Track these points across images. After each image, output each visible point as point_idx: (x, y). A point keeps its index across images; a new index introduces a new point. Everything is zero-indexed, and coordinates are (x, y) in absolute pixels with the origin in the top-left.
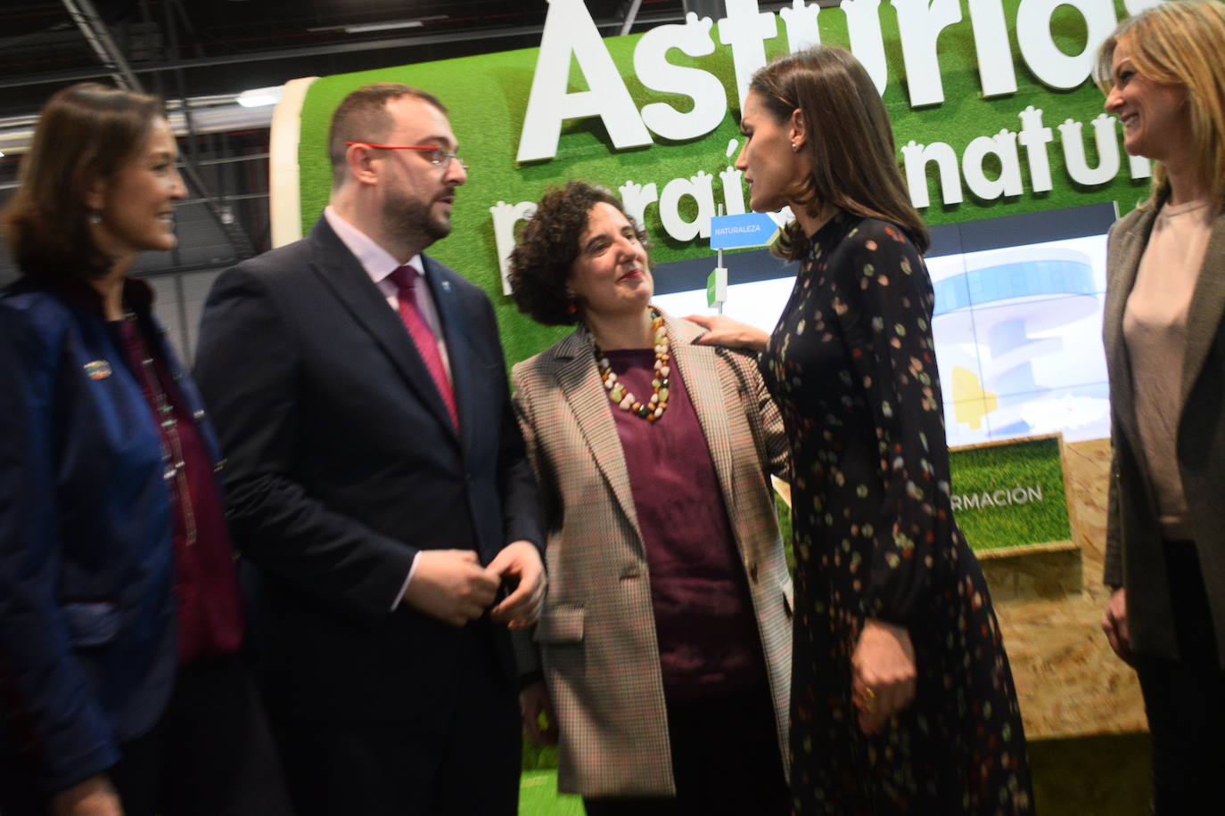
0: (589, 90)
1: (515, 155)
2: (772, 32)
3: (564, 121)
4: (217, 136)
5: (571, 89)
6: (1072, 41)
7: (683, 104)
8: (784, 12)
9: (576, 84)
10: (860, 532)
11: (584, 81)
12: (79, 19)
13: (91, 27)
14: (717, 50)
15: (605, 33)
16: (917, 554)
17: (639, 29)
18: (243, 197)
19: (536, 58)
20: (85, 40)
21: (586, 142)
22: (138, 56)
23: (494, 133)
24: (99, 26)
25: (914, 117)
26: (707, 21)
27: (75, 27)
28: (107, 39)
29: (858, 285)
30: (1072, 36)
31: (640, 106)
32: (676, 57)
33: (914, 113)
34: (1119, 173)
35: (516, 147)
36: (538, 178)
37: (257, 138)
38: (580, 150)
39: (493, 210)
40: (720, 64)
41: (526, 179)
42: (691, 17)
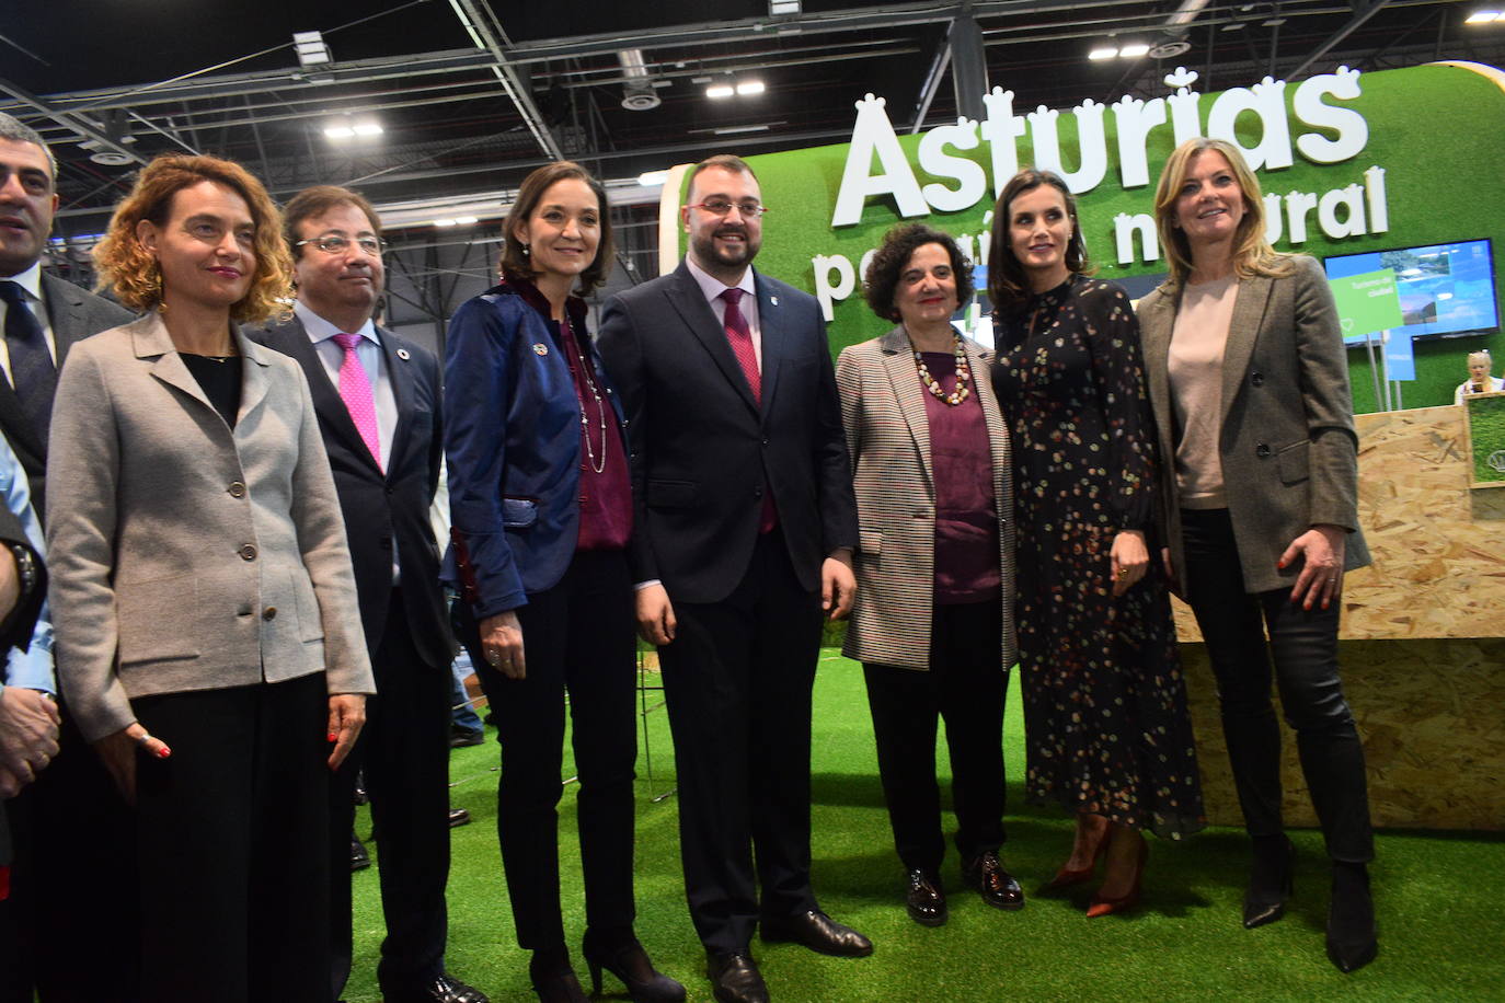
0: (884, 173)
1: (831, 222)
2: (1022, 132)
3: (867, 197)
4: (624, 208)
5: (873, 173)
6: (1251, 138)
7: (953, 185)
8: (1031, 116)
9: (876, 170)
10: (1097, 473)
11: (882, 168)
12: (530, 123)
13: (538, 129)
14: (980, 145)
15: (898, 133)
16: (1142, 484)
17: (924, 130)
18: (642, 252)
19: (848, 151)
20: (535, 139)
21: (883, 213)
22: (569, 151)
23: (817, 205)
24: (543, 128)
25: (1125, 195)
26: (974, 123)
27: (527, 129)
28: (549, 138)
29: (1109, 316)
30: (1252, 134)
31: (922, 186)
32: (950, 150)
33: (1125, 193)
34: (1281, 238)
35: (832, 215)
36: (847, 238)
37: (651, 210)
38: (877, 218)
39: (814, 260)
40: (982, 156)
41: (838, 238)
42: (962, 120)
